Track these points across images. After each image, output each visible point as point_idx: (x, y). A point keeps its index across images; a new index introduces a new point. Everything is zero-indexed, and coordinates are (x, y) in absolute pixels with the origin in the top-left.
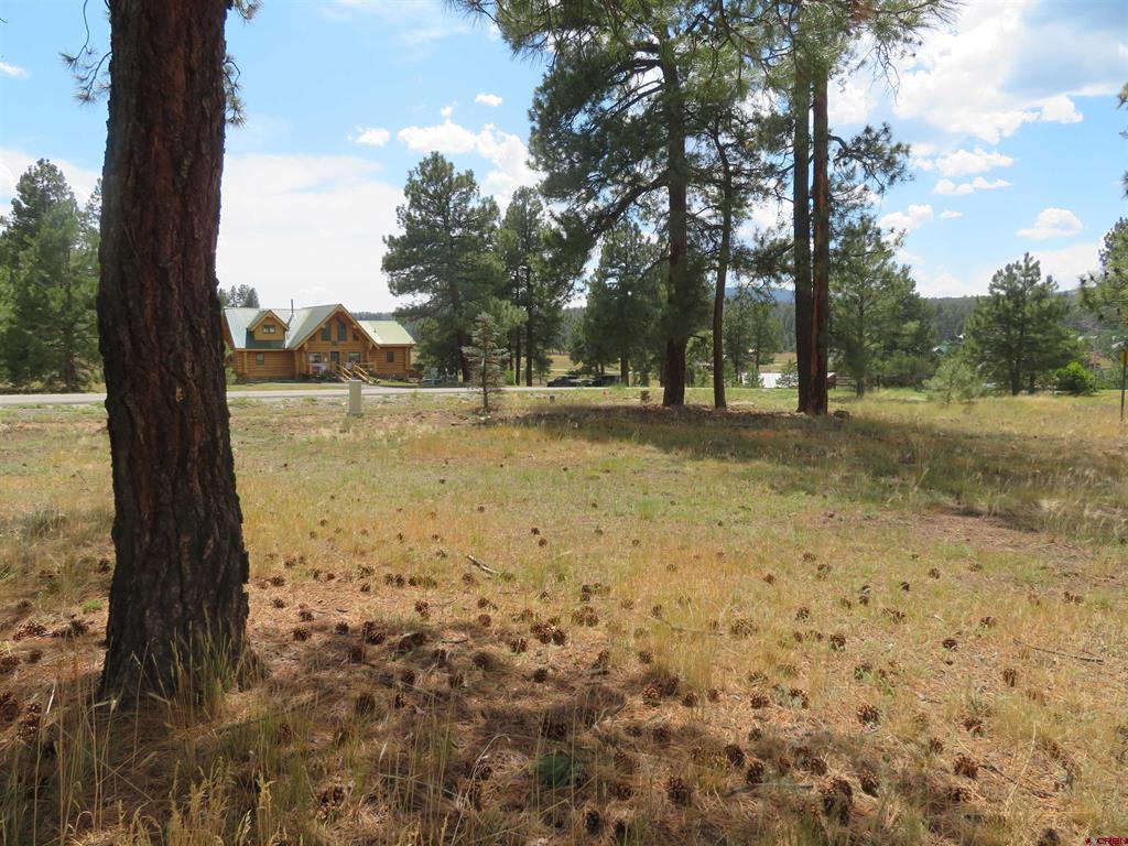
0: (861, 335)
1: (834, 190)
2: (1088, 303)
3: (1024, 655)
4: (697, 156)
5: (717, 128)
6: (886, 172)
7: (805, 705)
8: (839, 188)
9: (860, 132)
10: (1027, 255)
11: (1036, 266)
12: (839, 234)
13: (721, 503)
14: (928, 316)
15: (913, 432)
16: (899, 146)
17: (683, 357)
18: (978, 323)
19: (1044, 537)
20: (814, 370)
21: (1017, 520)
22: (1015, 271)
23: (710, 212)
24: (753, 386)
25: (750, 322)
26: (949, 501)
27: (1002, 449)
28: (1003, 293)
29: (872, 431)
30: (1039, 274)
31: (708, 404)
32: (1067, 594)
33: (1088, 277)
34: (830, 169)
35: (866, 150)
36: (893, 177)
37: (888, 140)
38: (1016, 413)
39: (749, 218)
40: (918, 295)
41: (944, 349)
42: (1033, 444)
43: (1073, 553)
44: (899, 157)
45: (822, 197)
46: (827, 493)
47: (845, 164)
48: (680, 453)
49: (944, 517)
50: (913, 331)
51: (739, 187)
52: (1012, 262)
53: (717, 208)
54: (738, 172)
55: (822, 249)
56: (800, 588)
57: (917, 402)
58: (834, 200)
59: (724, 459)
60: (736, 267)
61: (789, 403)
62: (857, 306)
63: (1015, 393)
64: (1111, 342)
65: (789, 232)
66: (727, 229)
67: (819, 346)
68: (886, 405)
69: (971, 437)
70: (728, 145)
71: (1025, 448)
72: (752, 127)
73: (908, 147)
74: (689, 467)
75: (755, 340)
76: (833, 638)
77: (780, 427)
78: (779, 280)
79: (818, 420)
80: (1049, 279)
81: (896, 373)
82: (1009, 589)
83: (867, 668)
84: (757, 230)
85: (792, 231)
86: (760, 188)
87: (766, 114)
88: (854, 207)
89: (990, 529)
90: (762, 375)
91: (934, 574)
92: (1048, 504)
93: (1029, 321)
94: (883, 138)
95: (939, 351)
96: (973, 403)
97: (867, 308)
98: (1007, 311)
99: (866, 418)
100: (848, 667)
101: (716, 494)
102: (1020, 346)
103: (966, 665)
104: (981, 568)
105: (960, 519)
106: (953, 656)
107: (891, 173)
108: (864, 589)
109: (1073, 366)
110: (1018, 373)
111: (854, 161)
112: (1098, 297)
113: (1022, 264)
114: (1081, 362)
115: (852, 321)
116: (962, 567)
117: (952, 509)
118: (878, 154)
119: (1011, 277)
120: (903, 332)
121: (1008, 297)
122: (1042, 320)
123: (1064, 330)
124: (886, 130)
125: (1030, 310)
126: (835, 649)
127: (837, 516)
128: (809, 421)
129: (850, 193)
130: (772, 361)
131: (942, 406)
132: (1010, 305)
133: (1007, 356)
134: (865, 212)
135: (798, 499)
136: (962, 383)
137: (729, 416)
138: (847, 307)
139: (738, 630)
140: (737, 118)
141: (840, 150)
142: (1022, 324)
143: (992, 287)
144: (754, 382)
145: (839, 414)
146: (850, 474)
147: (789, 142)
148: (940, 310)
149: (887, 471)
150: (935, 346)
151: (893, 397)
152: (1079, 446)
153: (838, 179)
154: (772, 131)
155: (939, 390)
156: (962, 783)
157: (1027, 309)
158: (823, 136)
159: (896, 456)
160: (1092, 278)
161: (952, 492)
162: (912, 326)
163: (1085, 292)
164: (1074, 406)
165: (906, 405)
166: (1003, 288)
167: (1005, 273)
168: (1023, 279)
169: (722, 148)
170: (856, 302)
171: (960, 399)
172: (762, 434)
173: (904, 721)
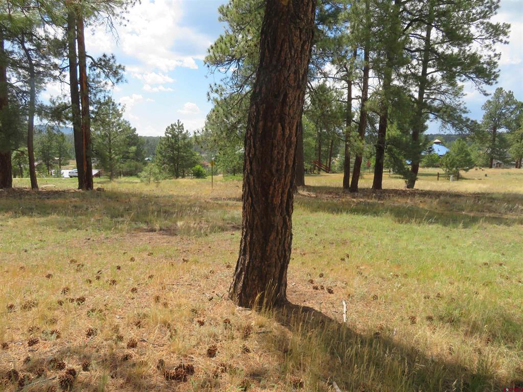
0: (110, 152)
1: (90, 82)
2: (197, 142)
3: (164, 288)
4: (12, 52)
5: (23, 39)
6: (115, 77)
7: (58, 337)
8: (93, 81)
9: (101, 56)
10: (178, 120)
11: (182, 125)
12: (94, 103)
13: (28, 240)
14: (142, 144)
15: (133, 196)
16: (120, 66)
17: (10, 162)
18: (161, 148)
19: (179, 237)
20: (85, 169)
21: (170, 231)
22: (174, 127)
23: (21, 84)
24: (58, 177)
25: (54, 144)
26: (144, 226)
27: (168, 201)
28: (170, 136)
29: (115, 197)
30: (183, 129)
31: (27, 186)
32: (183, 259)
33: (197, 131)
34: (88, 71)
35: (104, 65)
36: (118, 80)
37: (114, 62)
38: (176, 186)
39: (45, 90)
40: (137, 135)
41: (151, 159)
42: (180, 199)
43: (189, 242)
44: (120, 71)
45: (84, 84)
46: (88, 228)
47: (94, 70)
48: (6, 215)
49: (142, 233)
50: (134, 151)
51: (39, 72)
52: (173, 123)
53: (25, 82)
54: (38, 65)
55: (86, 110)
56: (67, 278)
57: (136, 183)
58: (91, 87)
59: (31, 216)
60: (39, 114)
61: (74, 185)
62: (107, 138)
63: (177, 177)
64: (212, 157)
65: (68, 100)
66: (32, 94)
67: (87, 157)
68: (124, 185)
69: (157, 198)
70: (30, 50)
71: (177, 201)
72: (45, 43)
73: (124, 67)
74: (11, 222)
75: (58, 153)
76: (79, 299)
77: (67, 197)
78: (65, 123)
79: (88, 193)
80: (187, 131)
81: (128, 169)
82: (163, 261)
83: (93, 310)
84: (52, 96)
85: (70, 99)
86: (51, 75)
87: (52, 37)
88: (101, 91)
89: (160, 236)
90: (62, 171)
91: (132, 259)
92: (180, 224)
93: (181, 148)
94: (112, 61)
95: (149, 160)
96: (159, 182)
97: (113, 139)
98: (172, 143)
99: (112, 190)
100: (84, 312)
101: (26, 235)
102: (178, 158)
103: (139, 298)
104: (152, 254)
105: (148, 233)
106: (135, 295)
107: (117, 78)
108: (98, 272)
109: (198, 167)
110: (178, 170)
111: (99, 69)
112: (200, 139)
113: (177, 124)
114: (201, 165)
115: (105, 145)
116: (145, 255)
117: (145, 229)
118: (111, 68)
119: (173, 129)
120: (130, 151)
121: (172, 137)
122: (186, 148)
123: (194, 152)
124: (113, 57)
125: (181, 143)
126: (79, 304)
127: (91, 239)
128: (84, 194)
129: (99, 84)
130: (68, 164)
131: (147, 184)
132: (173, 141)
133: (173, 162)
134: (107, 94)
135: (72, 233)
136: (155, 174)
137: (39, 193)
138: (102, 138)
139: (26, 307)
140: (35, 36)
141: (92, 63)
142: (178, 149)
143: (166, 133)
144: (59, 175)
145: (99, 189)
146: (101, 218)
147: (65, 54)
148: (148, 142)
149: (119, 215)
150: (146, 157)
151: (127, 180)
152: (197, 199)
153: (92, 77)
154: (57, 47)
155: (145, 177)
156: (131, 351)
157: (180, 143)
158: (83, 55)
159: (122, 208)
160: (198, 132)
161: (146, 222)
162: (133, 148)
163: (196, 137)
164: (197, 182)
165: (131, 185)
166: (170, 134)
167: (171, 128)
168: (177, 130)
169: (27, 51)
170: (107, 136)
171: (154, 181)
172: (57, 201)
173: (108, 331)
